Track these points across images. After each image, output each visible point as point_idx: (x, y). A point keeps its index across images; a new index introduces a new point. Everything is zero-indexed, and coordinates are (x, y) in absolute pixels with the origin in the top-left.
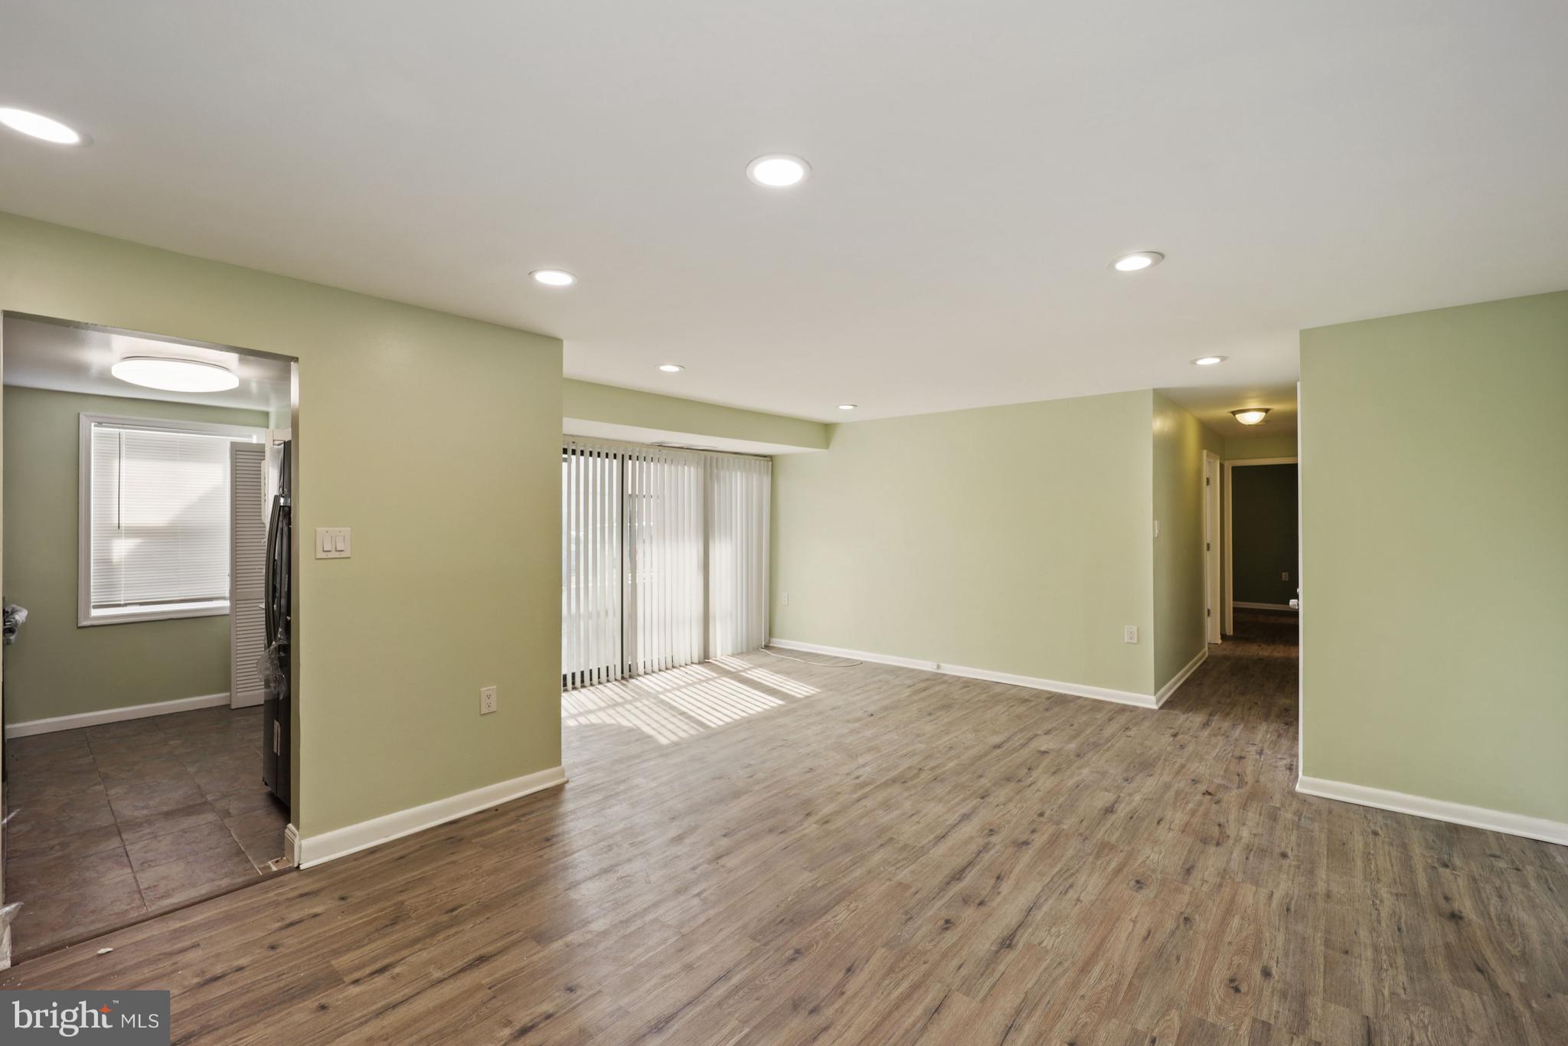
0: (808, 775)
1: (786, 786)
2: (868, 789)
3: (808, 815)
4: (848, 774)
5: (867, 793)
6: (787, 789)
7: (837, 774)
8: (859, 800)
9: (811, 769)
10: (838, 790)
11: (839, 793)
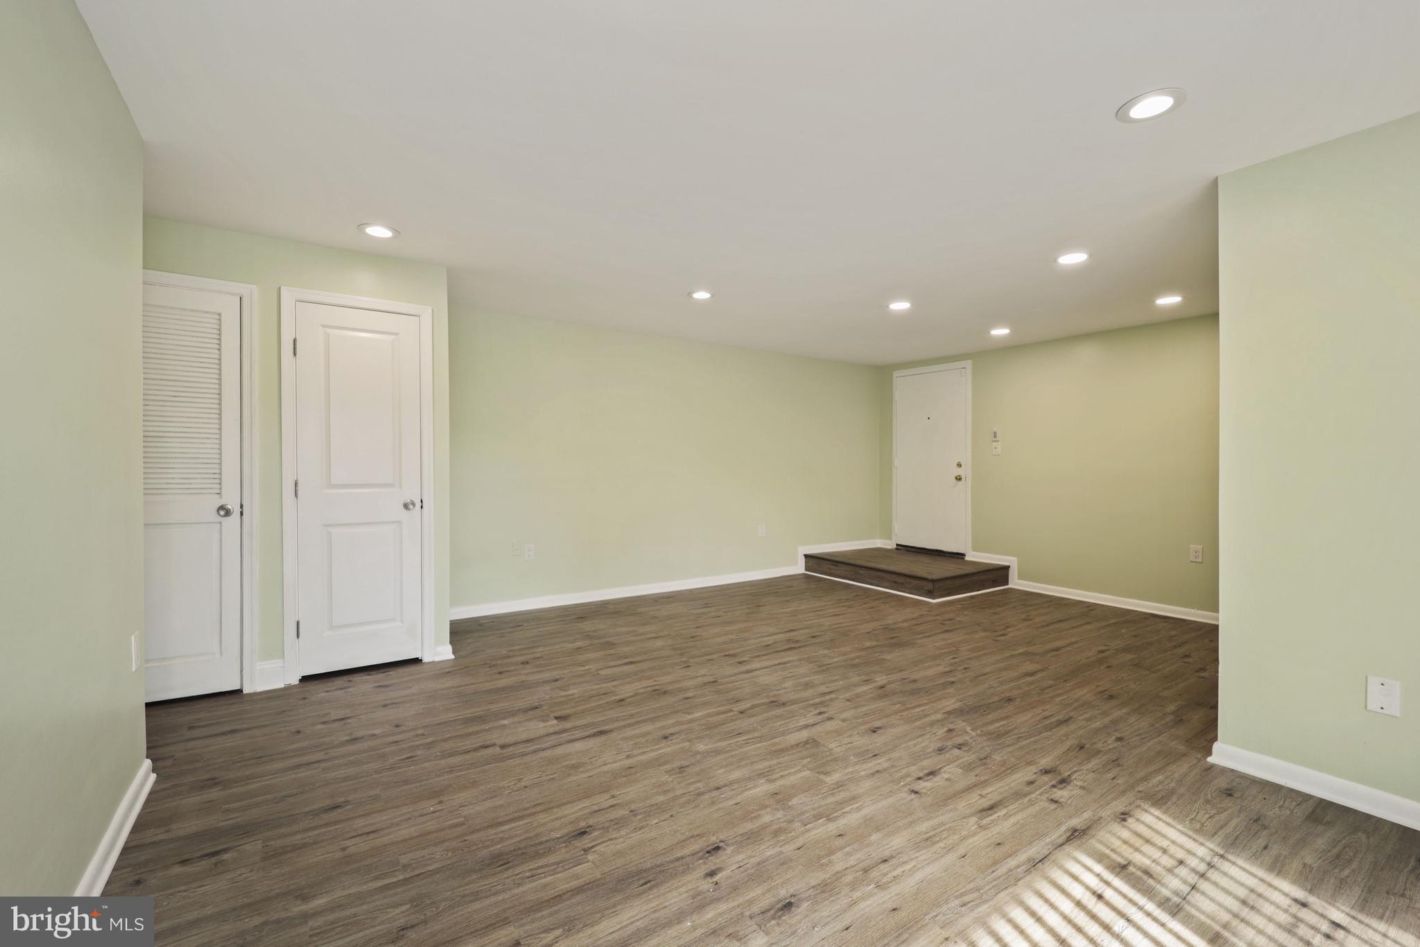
0: (877, 724)
1: (905, 713)
2: (816, 700)
3: (882, 687)
4: (830, 719)
5: (818, 698)
6: (904, 711)
7: (844, 720)
8: (831, 692)
9: (874, 732)
10: (848, 703)
11: (849, 700)
